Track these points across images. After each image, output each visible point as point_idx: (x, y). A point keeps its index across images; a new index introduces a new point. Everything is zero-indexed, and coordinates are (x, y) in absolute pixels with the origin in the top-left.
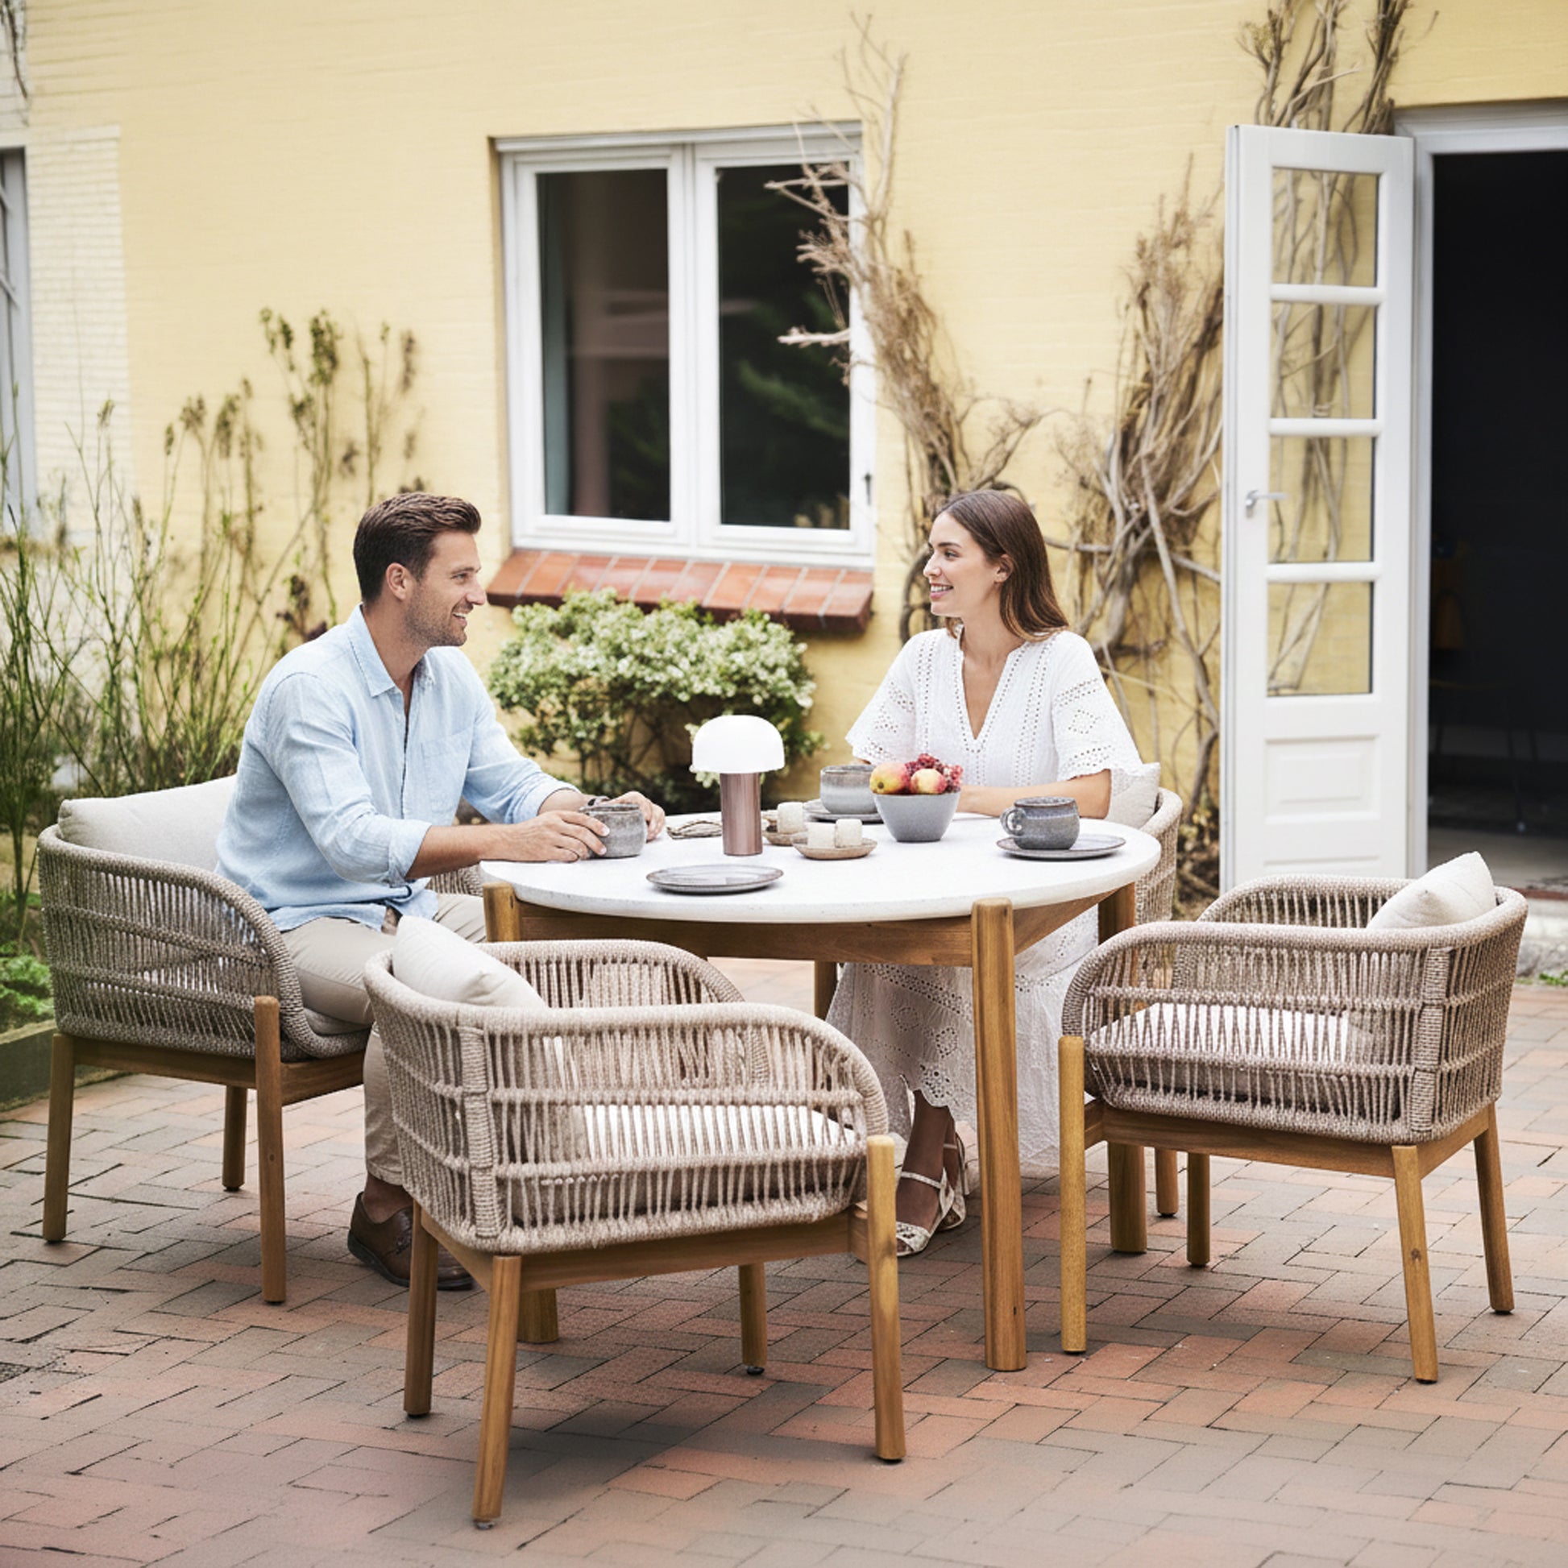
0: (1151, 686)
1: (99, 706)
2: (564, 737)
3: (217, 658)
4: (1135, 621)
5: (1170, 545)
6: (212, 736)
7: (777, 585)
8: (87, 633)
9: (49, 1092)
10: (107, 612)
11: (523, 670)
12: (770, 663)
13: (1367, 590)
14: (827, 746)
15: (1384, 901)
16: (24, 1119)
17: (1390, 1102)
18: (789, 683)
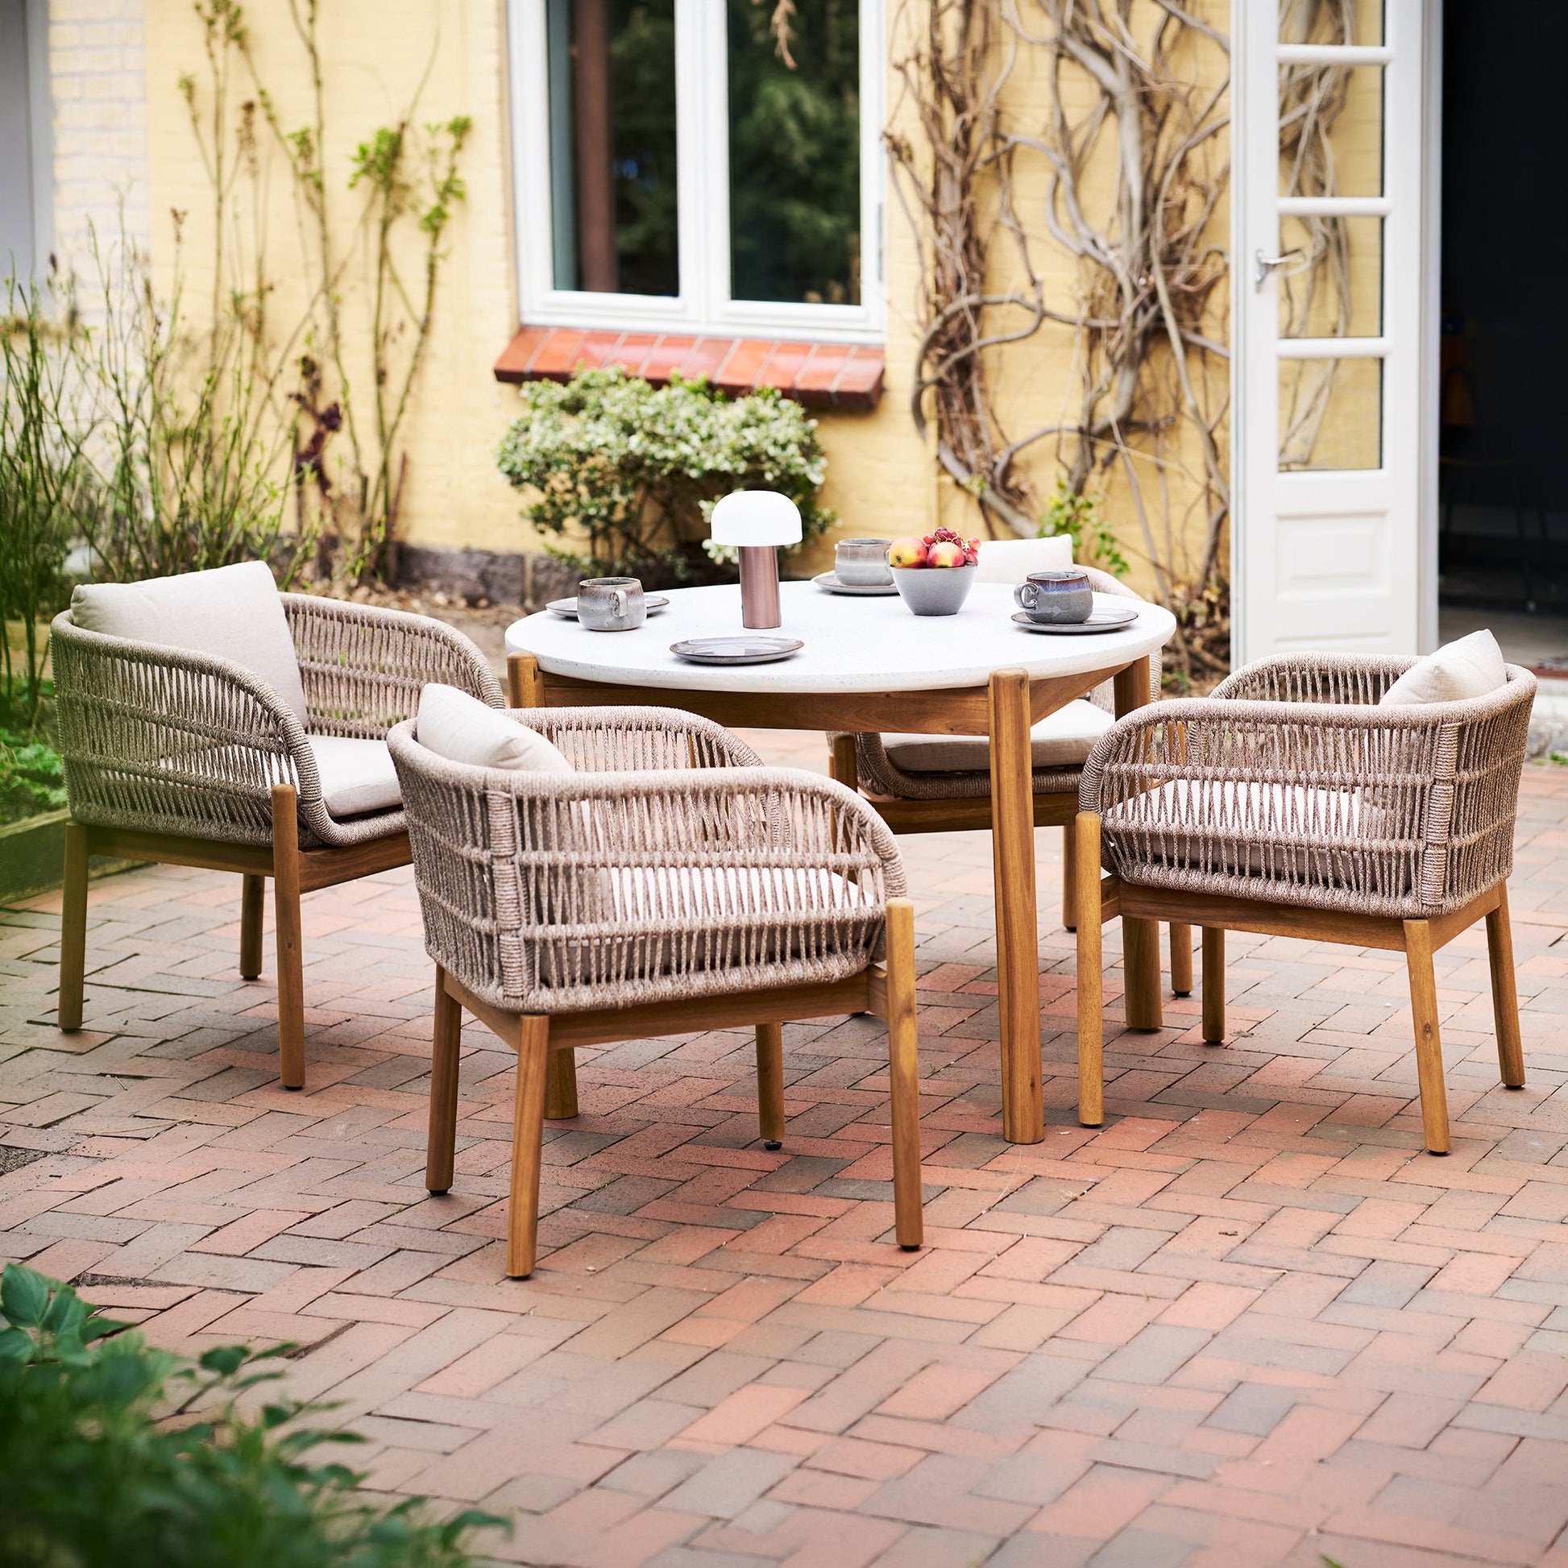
0: (1162, 462)
1: (110, 488)
2: (574, 514)
3: (230, 438)
4: (1143, 397)
5: (1179, 320)
6: (225, 519)
7: (786, 362)
8: (98, 415)
9: (62, 882)
10: (119, 394)
11: (531, 448)
12: (781, 439)
13: (1376, 367)
14: (839, 523)
15: (1396, 677)
16: (38, 909)
17: (1401, 874)
18: (801, 460)
